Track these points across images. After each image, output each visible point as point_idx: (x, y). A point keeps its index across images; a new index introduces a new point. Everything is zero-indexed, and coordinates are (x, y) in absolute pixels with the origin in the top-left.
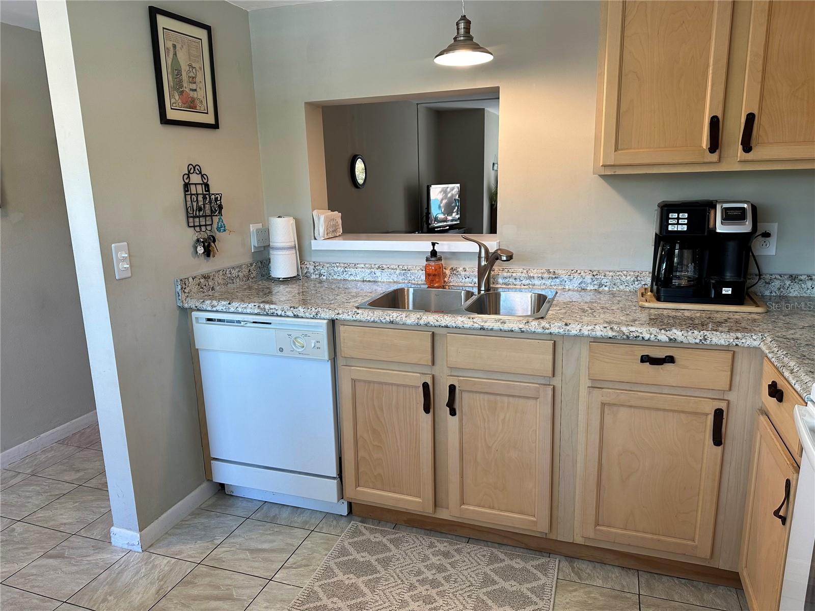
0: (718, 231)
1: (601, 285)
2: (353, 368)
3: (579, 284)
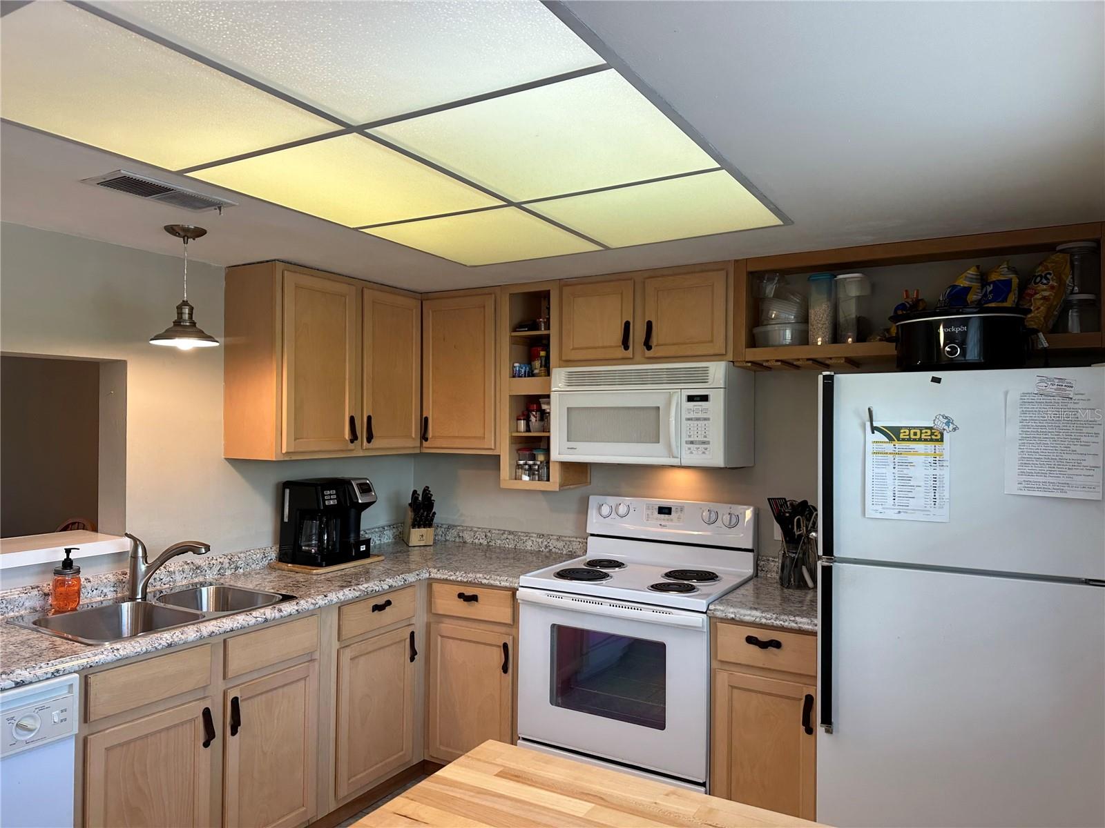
0: (360, 501)
1: (237, 568)
2: (107, 731)
3: (218, 571)
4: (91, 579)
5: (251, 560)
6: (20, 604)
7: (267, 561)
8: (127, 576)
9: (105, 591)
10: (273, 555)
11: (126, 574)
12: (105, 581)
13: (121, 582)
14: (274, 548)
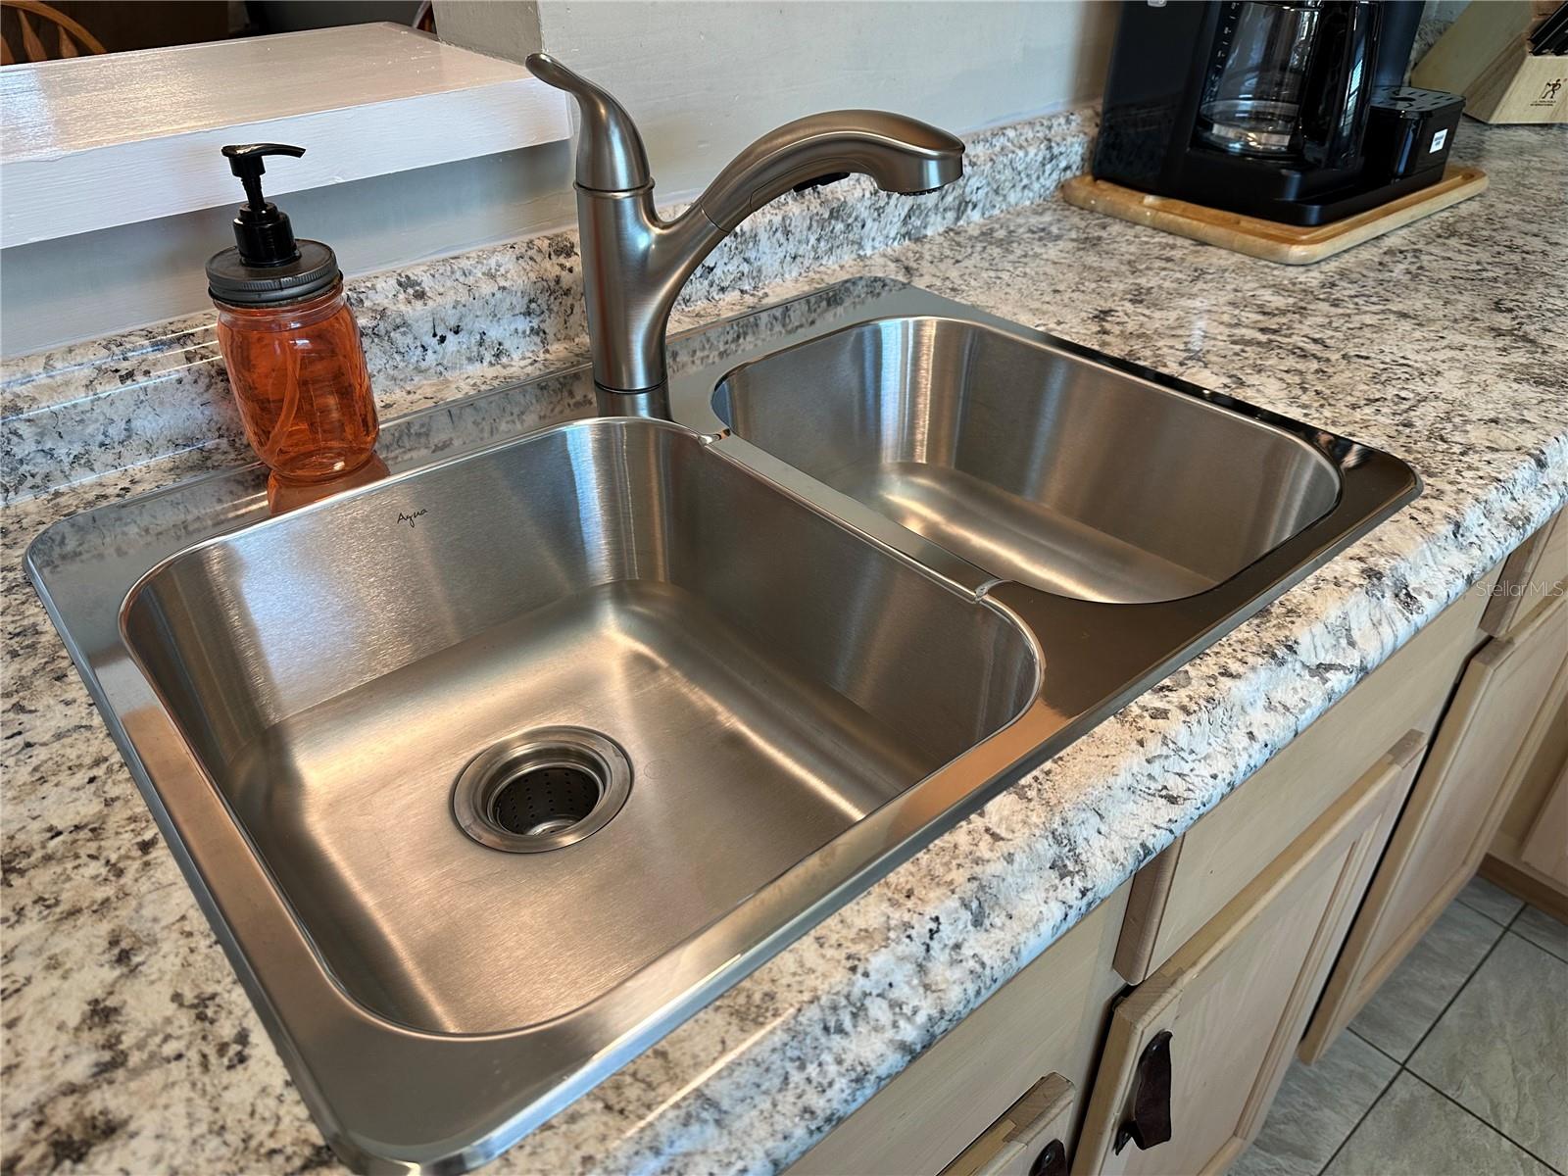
4: (427, 283)
5: (1008, 172)
6: (116, 432)
7: (1055, 176)
8: (576, 262)
9: (494, 333)
10: (1074, 148)
11: (568, 252)
12: (487, 288)
13: (555, 290)
14: (1076, 119)
